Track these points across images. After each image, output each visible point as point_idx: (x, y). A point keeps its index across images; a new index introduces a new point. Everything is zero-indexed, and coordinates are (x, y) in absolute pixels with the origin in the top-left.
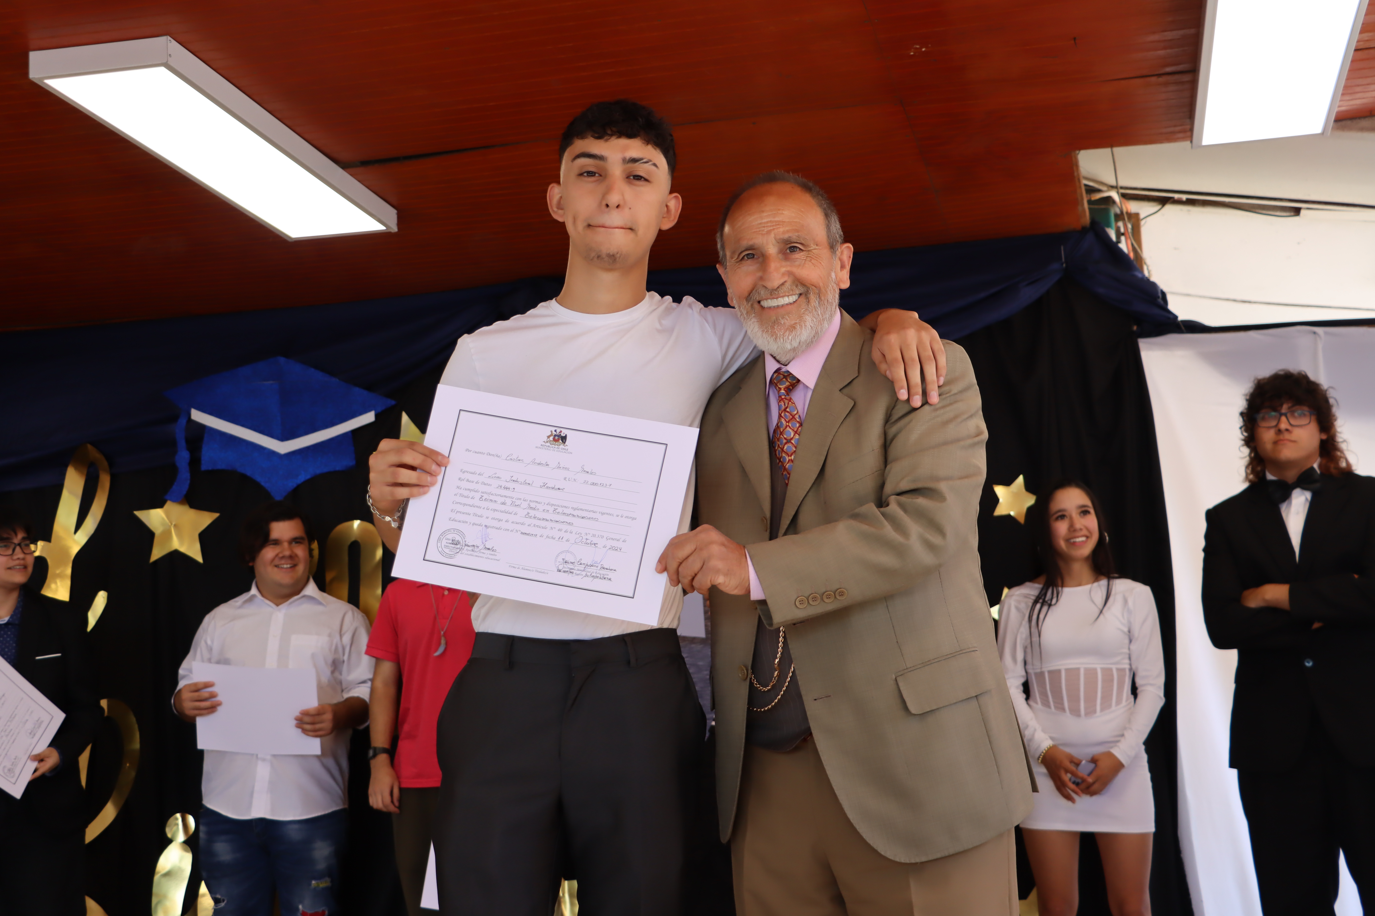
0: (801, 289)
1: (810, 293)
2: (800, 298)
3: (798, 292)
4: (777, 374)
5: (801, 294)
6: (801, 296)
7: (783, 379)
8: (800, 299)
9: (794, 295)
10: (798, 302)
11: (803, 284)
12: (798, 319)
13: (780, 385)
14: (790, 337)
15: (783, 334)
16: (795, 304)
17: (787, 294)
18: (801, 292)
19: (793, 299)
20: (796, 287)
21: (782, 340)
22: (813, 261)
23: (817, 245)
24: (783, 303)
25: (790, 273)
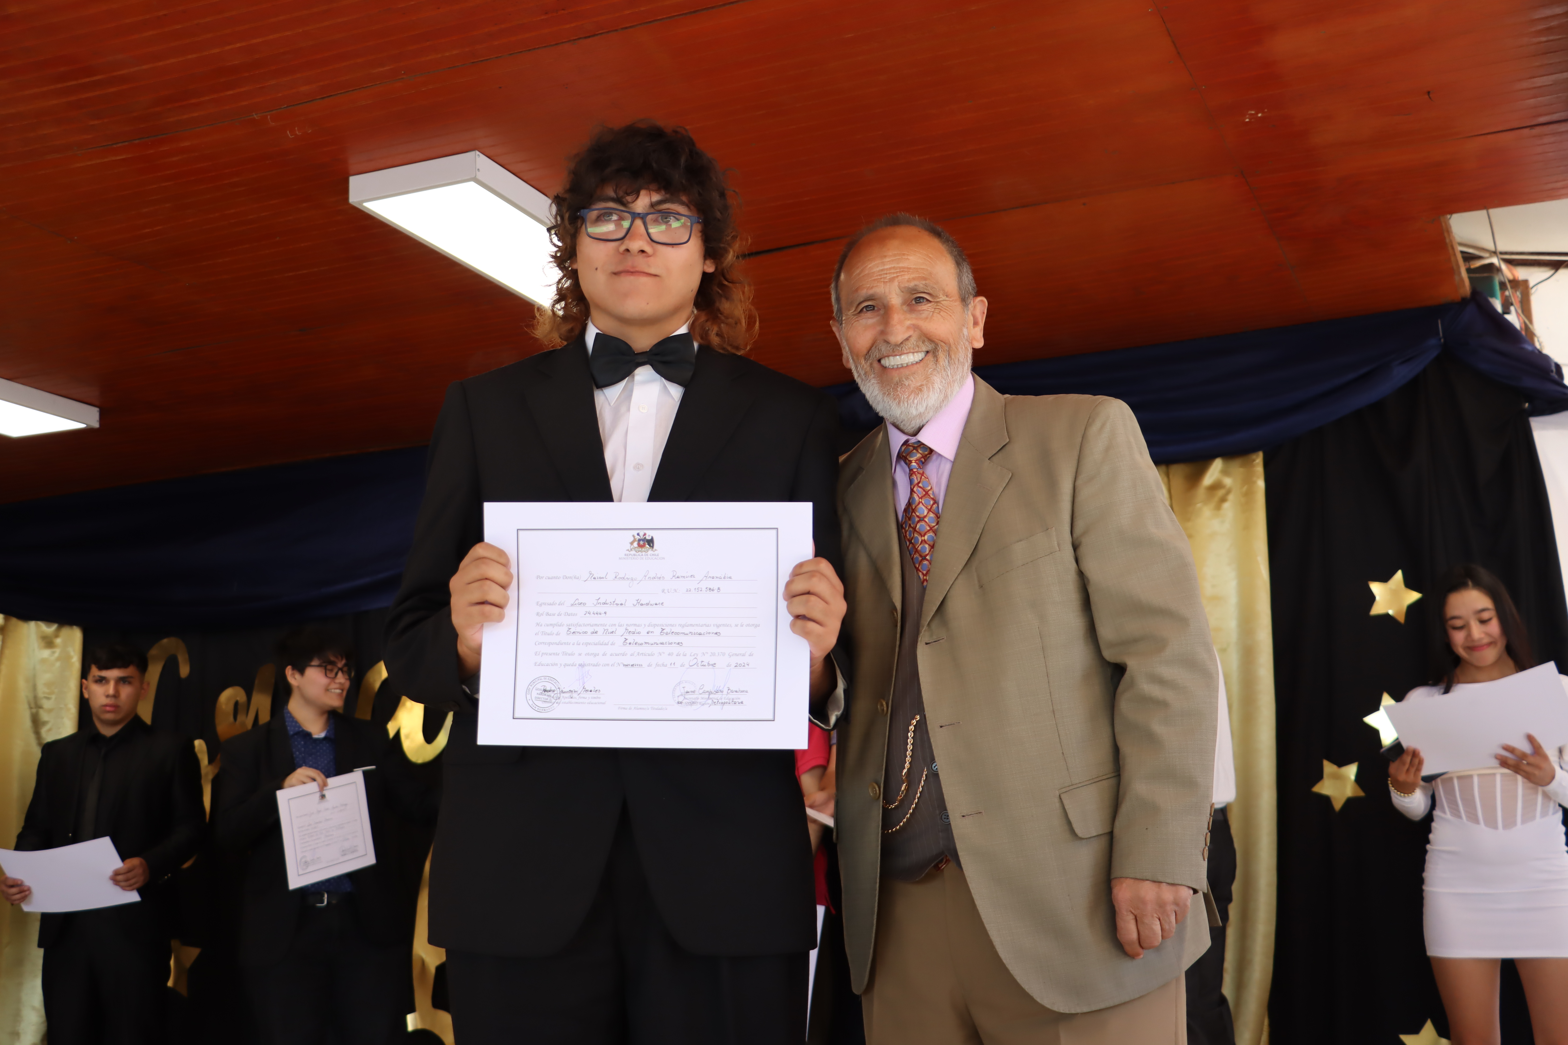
0: (928, 346)
1: (938, 351)
2: (927, 356)
3: (924, 349)
4: (905, 446)
5: (927, 352)
6: (928, 355)
7: (913, 450)
8: (927, 358)
9: (920, 352)
10: (924, 361)
11: (931, 340)
12: (925, 380)
13: (910, 457)
14: (916, 401)
15: (908, 397)
16: (922, 364)
17: (912, 351)
18: (928, 349)
19: (919, 356)
20: (923, 343)
21: (906, 405)
22: (942, 313)
23: (947, 296)
24: (907, 362)
25: (916, 327)
